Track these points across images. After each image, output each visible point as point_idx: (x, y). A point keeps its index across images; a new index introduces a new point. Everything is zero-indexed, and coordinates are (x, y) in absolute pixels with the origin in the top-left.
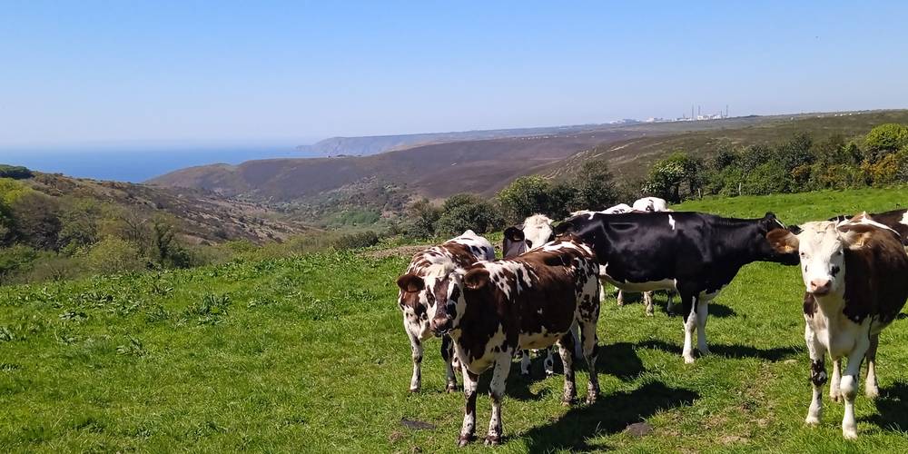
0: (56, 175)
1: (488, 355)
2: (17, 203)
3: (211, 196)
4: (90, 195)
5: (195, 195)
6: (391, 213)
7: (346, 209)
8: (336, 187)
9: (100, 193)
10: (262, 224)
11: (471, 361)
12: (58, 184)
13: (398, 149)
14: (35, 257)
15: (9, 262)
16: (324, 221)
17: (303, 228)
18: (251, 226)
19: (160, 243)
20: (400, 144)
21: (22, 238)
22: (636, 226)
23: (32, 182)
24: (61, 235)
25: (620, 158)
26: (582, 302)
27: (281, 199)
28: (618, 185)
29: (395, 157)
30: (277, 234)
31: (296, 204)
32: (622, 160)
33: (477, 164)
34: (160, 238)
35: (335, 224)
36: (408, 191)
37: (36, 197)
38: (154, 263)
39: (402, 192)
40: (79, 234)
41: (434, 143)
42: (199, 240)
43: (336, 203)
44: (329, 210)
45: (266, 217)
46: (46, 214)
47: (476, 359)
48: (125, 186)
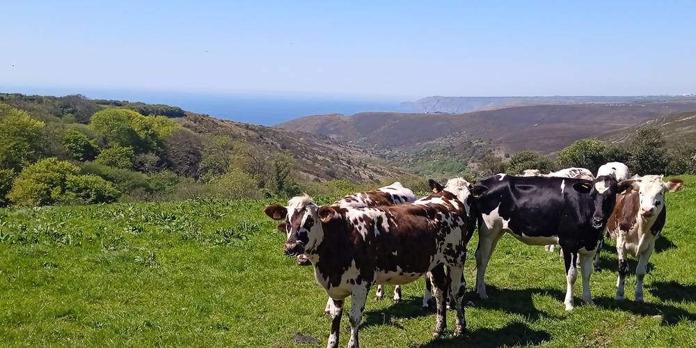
0: (204, 116)
1: (344, 284)
2: (170, 137)
3: (326, 141)
4: (227, 133)
5: (314, 139)
6: (476, 164)
7: (437, 159)
8: (431, 140)
9: (236, 133)
10: (365, 167)
11: (329, 287)
12: (205, 123)
13: (488, 110)
14: (178, 182)
15: (158, 184)
16: (418, 168)
17: (400, 173)
18: (357, 168)
19: (278, 178)
20: (491, 104)
21: (170, 166)
22: (535, 188)
23: (185, 120)
24: (201, 165)
25: (687, 128)
26: (446, 250)
27: (384, 147)
28: (669, 151)
29: (485, 116)
30: (377, 176)
31: (396, 152)
32: (688, 130)
33: (557, 126)
34: (278, 173)
35: (427, 171)
36: (492, 147)
37: (183, 133)
38: (272, 194)
39: (487, 146)
40: (215, 165)
41: (520, 105)
42: (312, 177)
43: (429, 153)
44: (422, 159)
45: (370, 161)
46: (191, 147)
47: (333, 286)
48: (257, 128)
